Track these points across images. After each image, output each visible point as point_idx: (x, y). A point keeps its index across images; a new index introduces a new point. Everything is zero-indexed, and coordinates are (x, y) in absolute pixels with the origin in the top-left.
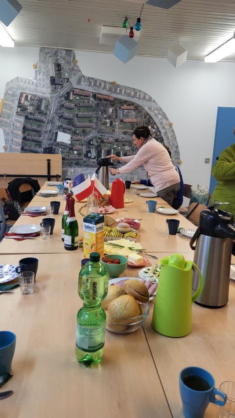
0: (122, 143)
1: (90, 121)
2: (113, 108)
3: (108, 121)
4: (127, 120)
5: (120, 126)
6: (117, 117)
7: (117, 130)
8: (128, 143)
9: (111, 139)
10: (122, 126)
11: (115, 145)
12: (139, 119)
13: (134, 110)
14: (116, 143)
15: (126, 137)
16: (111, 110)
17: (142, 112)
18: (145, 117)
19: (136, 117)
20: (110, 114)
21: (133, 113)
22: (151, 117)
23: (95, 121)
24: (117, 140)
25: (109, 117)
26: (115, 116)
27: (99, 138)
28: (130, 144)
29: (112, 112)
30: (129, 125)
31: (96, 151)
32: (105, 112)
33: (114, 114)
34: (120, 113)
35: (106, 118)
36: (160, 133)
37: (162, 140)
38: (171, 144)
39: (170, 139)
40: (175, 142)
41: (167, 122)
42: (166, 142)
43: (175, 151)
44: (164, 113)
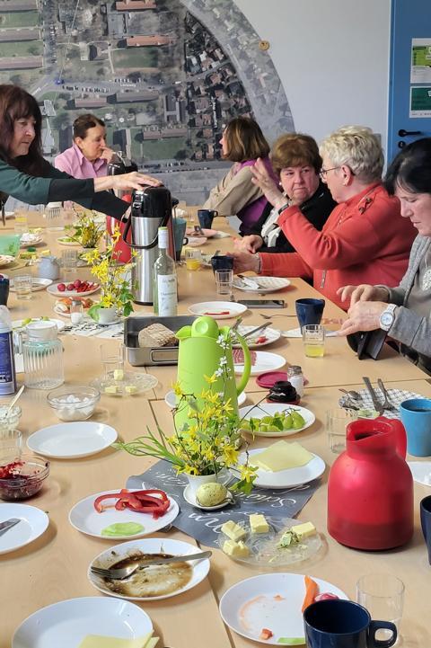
0: (129, 106)
1: (33, 51)
2: (94, 8)
3: (82, 45)
4: (137, 40)
5: (118, 59)
6: (106, 32)
7: (110, 70)
8: (144, 106)
9: (96, 98)
10: (123, 57)
11: (108, 111)
12: (172, 36)
13: (154, 11)
14: (112, 107)
15: (138, 89)
16: (88, 15)
17: (177, 15)
18: (188, 30)
19: (161, 31)
20: (88, 26)
21: (153, 19)
22: (205, 29)
23: (46, 48)
24: (112, 99)
25: (86, 36)
26: (101, 32)
27: (62, 96)
28: (151, 109)
29: (94, 21)
30: (143, 54)
31: (57, 134)
32: (72, 21)
33: (100, 25)
34: (116, 21)
35: (75, 39)
36: (234, 71)
37: (242, 91)
38: (267, 101)
39: (264, 85)
40: (278, 95)
41: (252, 41)
42: (251, 94)
43: (280, 121)
44: (242, 15)
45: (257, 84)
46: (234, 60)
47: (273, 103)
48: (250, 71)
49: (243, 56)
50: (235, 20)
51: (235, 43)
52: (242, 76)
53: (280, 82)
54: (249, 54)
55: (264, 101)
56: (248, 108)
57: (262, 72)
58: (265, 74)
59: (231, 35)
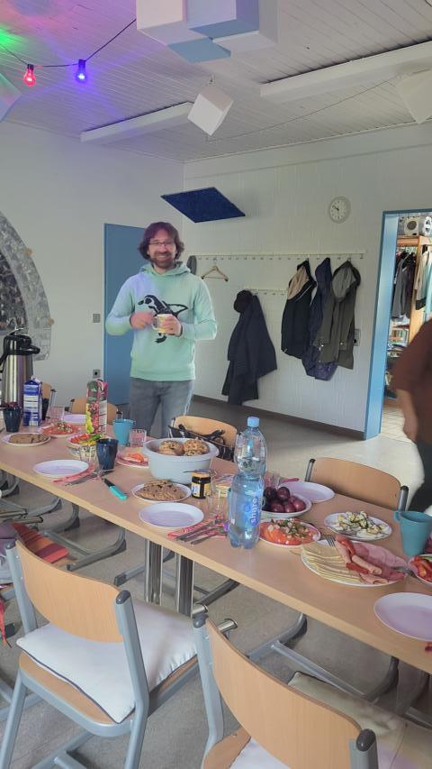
36: (9, 267)
37: (14, 282)
38: (32, 290)
39: (29, 279)
40: (38, 286)
41: (20, 248)
42: (21, 284)
43: (40, 303)
44: (13, 229)
45: (25, 278)
46: (9, 259)
47: (35, 291)
48: (19, 268)
49: (14, 257)
50: (9, 232)
51: (9, 248)
52: (14, 272)
53: (39, 277)
54: (19, 257)
55: (29, 289)
56: (19, 293)
57: (27, 270)
58: (29, 271)
59: (6, 241)
